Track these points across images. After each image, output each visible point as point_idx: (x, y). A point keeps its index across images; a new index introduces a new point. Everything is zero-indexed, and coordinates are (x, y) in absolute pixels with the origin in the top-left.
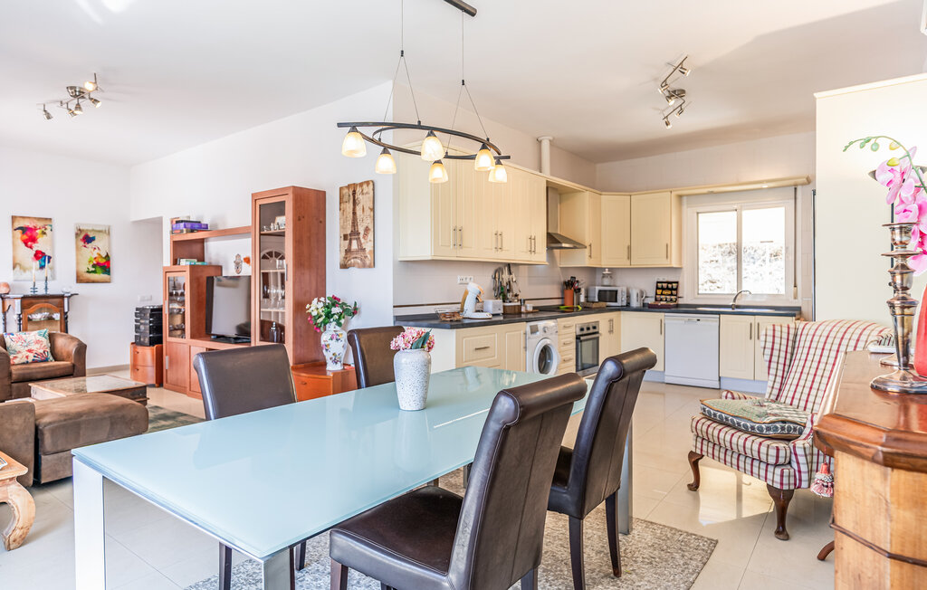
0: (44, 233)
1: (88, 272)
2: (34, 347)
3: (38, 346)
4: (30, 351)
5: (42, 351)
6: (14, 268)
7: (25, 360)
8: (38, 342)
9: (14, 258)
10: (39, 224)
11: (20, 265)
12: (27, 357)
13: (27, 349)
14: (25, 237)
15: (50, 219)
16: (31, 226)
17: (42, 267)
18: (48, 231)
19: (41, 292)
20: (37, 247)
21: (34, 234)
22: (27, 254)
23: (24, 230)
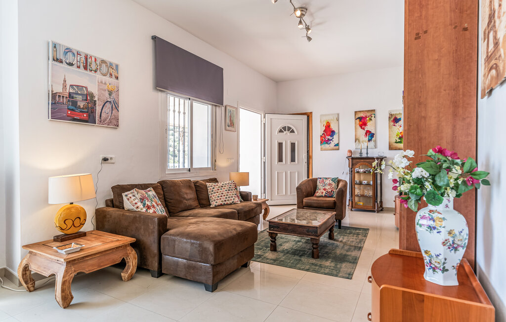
0: (371, 119)
1: (396, 142)
2: (327, 187)
3: (329, 187)
4: (324, 189)
5: (330, 190)
6: (355, 141)
7: (321, 194)
8: (330, 184)
9: (355, 135)
10: (368, 114)
11: (358, 140)
12: (322, 193)
13: (323, 188)
14: (361, 123)
15: (374, 110)
16: (364, 116)
17: (369, 140)
18: (373, 118)
19: (364, 155)
20: (367, 128)
21: (366, 121)
22: (361, 133)
23: (361, 119)
